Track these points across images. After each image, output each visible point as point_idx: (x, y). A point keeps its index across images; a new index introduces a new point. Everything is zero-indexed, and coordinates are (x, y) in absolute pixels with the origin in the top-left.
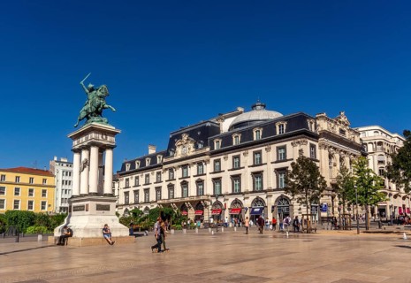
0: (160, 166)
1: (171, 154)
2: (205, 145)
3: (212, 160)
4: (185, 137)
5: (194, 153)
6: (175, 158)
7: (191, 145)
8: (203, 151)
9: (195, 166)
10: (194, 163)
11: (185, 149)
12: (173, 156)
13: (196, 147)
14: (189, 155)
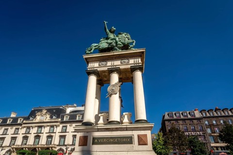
0: (20, 125)
1: (31, 119)
2: (58, 117)
3: (61, 126)
4: (44, 111)
5: (49, 121)
6: (34, 121)
7: (48, 116)
8: (56, 120)
9: (48, 128)
10: (48, 126)
11: (43, 117)
12: (32, 120)
13: (51, 117)
14: (45, 121)
